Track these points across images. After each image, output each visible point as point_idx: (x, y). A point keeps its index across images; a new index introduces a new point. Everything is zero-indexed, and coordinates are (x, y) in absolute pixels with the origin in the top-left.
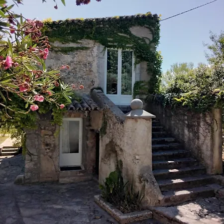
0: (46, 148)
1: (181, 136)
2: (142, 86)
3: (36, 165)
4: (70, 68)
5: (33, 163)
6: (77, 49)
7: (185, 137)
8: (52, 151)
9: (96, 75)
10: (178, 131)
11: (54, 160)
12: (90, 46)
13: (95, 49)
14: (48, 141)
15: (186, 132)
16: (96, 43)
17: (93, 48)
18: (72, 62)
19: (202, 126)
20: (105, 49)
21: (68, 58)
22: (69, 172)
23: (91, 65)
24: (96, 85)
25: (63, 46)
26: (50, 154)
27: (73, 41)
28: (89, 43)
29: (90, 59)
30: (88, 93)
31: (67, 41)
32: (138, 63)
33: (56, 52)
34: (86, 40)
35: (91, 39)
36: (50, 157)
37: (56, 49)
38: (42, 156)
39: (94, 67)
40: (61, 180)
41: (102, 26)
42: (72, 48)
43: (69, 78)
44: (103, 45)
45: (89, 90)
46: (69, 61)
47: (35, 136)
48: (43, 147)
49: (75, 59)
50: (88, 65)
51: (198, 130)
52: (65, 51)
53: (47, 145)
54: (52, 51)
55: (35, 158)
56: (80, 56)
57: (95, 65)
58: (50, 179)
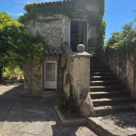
0: (35, 77)
1: (114, 71)
2: (93, 41)
3: (30, 87)
4: (49, 32)
5: (28, 86)
6: (53, 20)
7: (117, 71)
8: (39, 79)
9: (65, 35)
10: (113, 68)
11: (40, 84)
12: (60, 18)
13: (64, 20)
14: (36, 73)
15: (118, 68)
16: (64, 16)
17: (62, 19)
18: (50, 28)
19: (128, 64)
20: (69, 19)
21: (47, 25)
23: (61, 29)
24: (64, 41)
25: (45, 18)
26: (38, 81)
27: (51, 15)
28: (60, 16)
29: (61, 26)
30: (60, 46)
31: (47, 16)
32: (90, 27)
33: (41, 22)
34: (58, 14)
35: (61, 13)
36: (38, 83)
37: (41, 20)
38: (33, 82)
39: (63, 31)
40: (44, 96)
41: (67, 5)
42: (50, 19)
43: (48, 37)
44: (68, 17)
45: (60, 44)
46: (49, 27)
47: (30, 71)
48: (34, 77)
49: (52, 26)
50: (59, 29)
51: (125, 66)
52: (47, 21)
53: (36, 76)
54: (38, 22)
55: (29, 83)
56: (54, 24)
57: (63, 29)
58: (38, 95)
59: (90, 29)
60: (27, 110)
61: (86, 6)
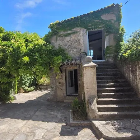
0: (59, 84)
3: (54, 92)
4: (69, 44)
5: (53, 92)
6: (72, 33)
7: (131, 78)
8: (62, 86)
9: (83, 45)
10: (127, 75)
11: (63, 90)
12: (79, 31)
13: (81, 32)
14: (60, 81)
15: (131, 75)
16: (82, 29)
17: (80, 31)
18: (70, 40)
19: (138, 71)
20: (87, 30)
21: (67, 39)
22: (70, 97)
23: (80, 41)
24: (82, 51)
25: (65, 33)
26: (61, 88)
27: (70, 30)
28: (78, 29)
29: (79, 38)
30: (79, 56)
31: (67, 31)
33: (62, 37)
34: (76, 28)
35: (79, 27)
36: (61, 89)
37: (62, 35)
38: (57, 88)
39: (82, 42)
40: (66, 101)
41: (84, 19)
42: (69, 33)
43: (69, 49)
44: (85, 29)
45: (79, 54)
46: (69, 40)
47: (54, 79)
48: (58, 84)
49: (71, 39)
50: (78, 41)
51: (136, 73)
52: (66, 36)
53: (60, 83)
54: (60, 37)
55: (54, 90)
56: (73, 37)
57: (82, 40)
58: (61, 100)
59: (107, 37)
60: (49, 112)
61: (101, 17)
